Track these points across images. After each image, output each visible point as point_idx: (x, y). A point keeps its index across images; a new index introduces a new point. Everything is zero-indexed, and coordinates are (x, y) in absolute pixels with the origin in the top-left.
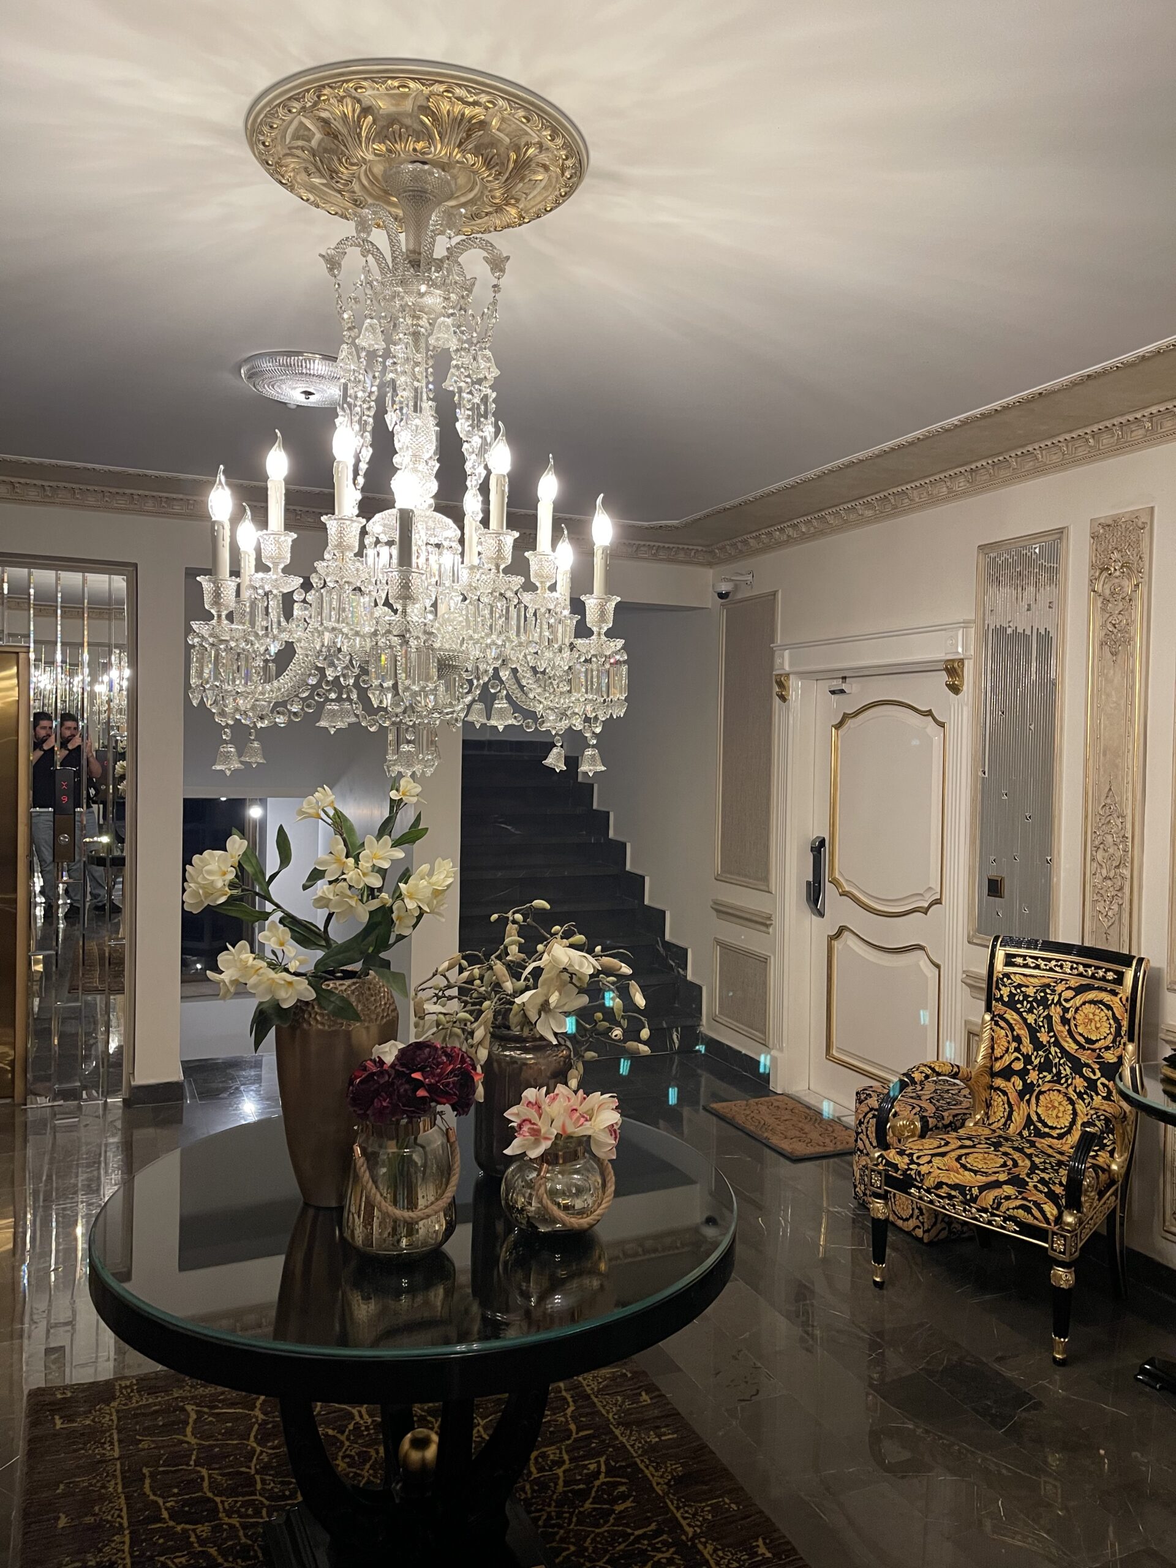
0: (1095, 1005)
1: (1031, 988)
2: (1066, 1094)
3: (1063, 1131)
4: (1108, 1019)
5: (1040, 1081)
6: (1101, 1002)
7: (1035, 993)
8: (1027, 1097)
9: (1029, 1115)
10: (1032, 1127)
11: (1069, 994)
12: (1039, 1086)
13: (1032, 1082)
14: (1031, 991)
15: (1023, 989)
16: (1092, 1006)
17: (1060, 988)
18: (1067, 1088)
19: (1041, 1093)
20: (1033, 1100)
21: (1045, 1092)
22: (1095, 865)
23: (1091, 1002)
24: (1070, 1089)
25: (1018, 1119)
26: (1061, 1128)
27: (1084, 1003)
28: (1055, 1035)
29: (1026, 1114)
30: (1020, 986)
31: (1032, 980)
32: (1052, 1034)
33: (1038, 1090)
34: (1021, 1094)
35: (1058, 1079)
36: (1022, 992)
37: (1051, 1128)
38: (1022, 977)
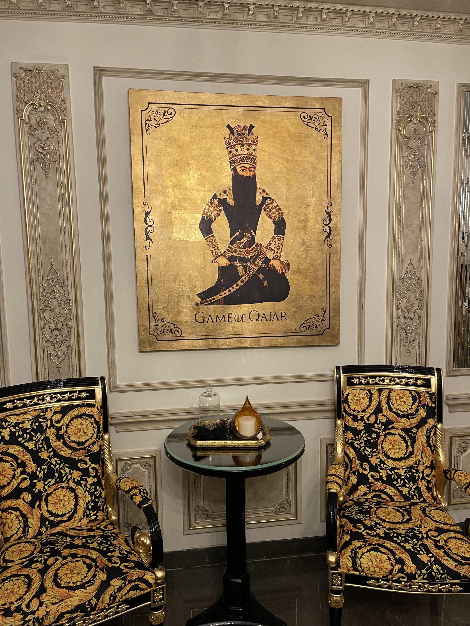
0: (80, 418)
1: (27, 422)
2: (68, 487)
3: (71, 513)
4: (92, 424)
5: (46, 487)
6: (85, 414)
7: (31, 425)
8: (38, 503)
9: (42, 515)
10: (47, 523)
11: (58, 417)
12: (46, 490)
13: (40, 491)
14: (27, 425)
15: (21, 426)
16: (79, 419)
17: (49, 415)
18: (68, 483)
19: (48, 495)
20: (43, 503)
21: (52, 493)
22: (42, 322)
23: (77, 417)
24: (71, 483)
25: (34, 523)
26: (69, 512)
27: (72, 419)
28: (53, 450)
29: (39, 516)
30: (17, 424)
31: (25, 416)
32: (51, 450)
33: (45, 494)
34: (32, 504)
35: (60, 480)
36: (20, 428)
37: (62, 515)
38: (16, 417)
